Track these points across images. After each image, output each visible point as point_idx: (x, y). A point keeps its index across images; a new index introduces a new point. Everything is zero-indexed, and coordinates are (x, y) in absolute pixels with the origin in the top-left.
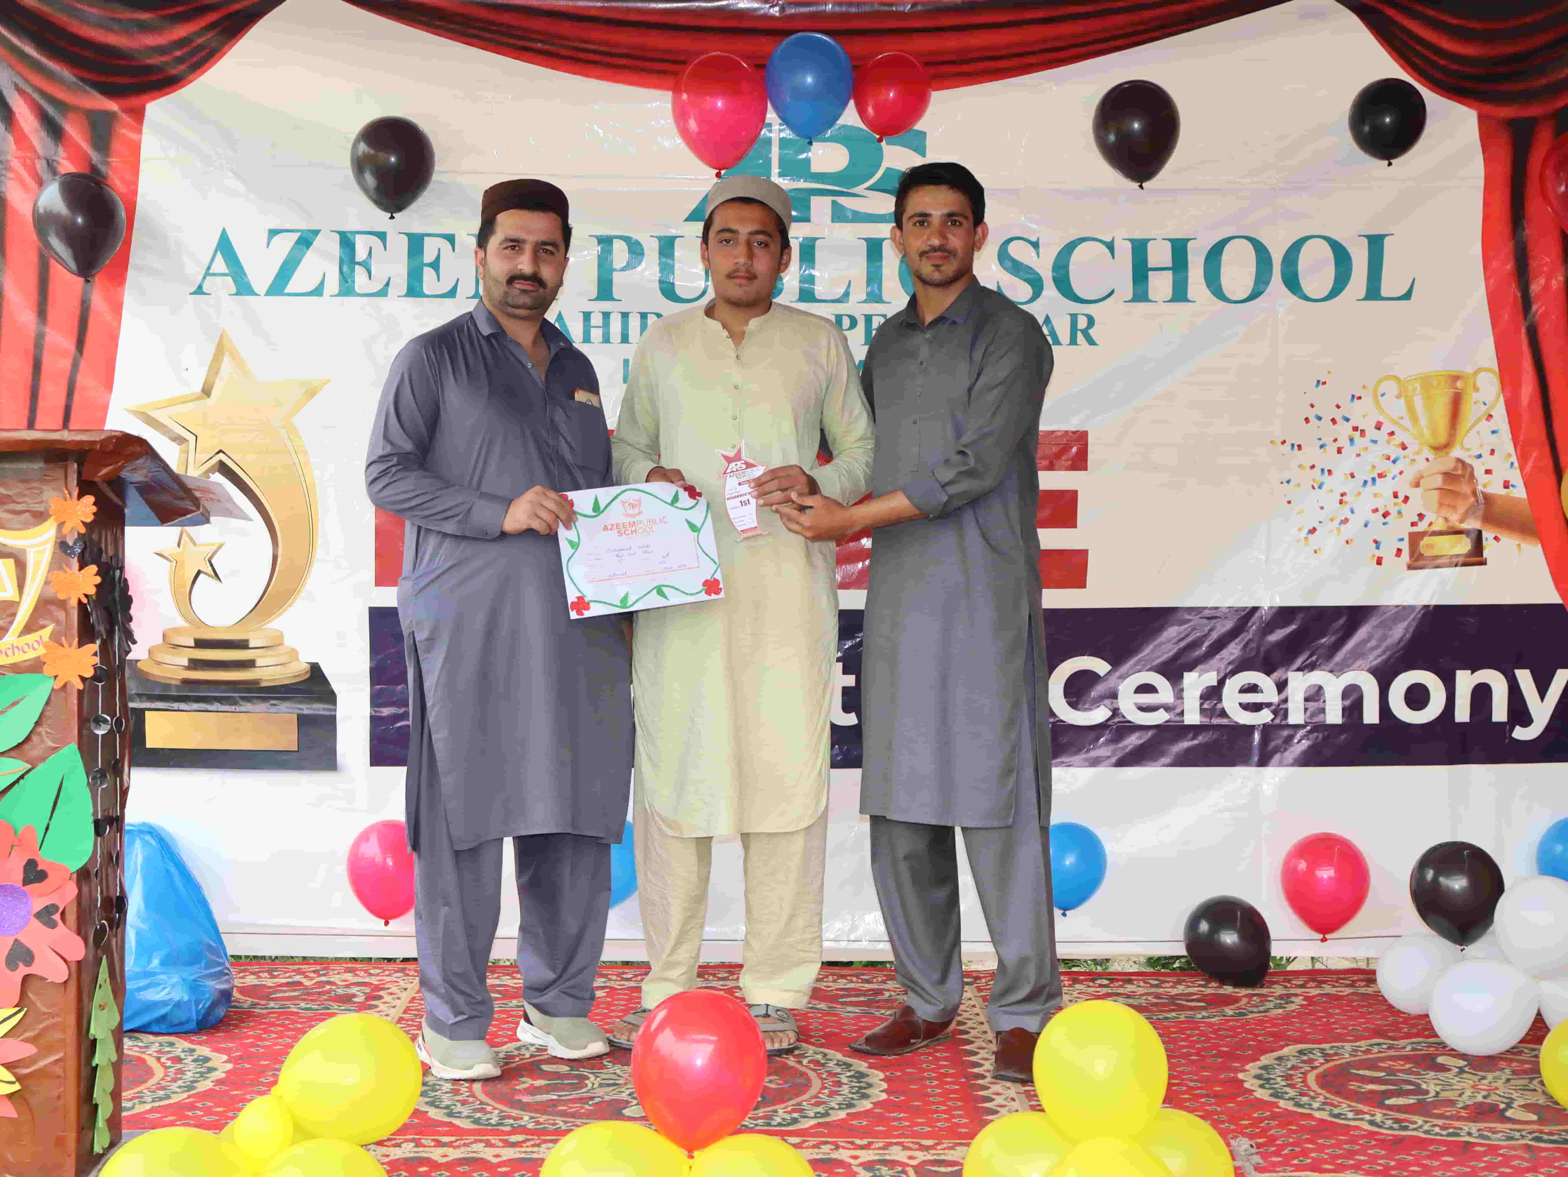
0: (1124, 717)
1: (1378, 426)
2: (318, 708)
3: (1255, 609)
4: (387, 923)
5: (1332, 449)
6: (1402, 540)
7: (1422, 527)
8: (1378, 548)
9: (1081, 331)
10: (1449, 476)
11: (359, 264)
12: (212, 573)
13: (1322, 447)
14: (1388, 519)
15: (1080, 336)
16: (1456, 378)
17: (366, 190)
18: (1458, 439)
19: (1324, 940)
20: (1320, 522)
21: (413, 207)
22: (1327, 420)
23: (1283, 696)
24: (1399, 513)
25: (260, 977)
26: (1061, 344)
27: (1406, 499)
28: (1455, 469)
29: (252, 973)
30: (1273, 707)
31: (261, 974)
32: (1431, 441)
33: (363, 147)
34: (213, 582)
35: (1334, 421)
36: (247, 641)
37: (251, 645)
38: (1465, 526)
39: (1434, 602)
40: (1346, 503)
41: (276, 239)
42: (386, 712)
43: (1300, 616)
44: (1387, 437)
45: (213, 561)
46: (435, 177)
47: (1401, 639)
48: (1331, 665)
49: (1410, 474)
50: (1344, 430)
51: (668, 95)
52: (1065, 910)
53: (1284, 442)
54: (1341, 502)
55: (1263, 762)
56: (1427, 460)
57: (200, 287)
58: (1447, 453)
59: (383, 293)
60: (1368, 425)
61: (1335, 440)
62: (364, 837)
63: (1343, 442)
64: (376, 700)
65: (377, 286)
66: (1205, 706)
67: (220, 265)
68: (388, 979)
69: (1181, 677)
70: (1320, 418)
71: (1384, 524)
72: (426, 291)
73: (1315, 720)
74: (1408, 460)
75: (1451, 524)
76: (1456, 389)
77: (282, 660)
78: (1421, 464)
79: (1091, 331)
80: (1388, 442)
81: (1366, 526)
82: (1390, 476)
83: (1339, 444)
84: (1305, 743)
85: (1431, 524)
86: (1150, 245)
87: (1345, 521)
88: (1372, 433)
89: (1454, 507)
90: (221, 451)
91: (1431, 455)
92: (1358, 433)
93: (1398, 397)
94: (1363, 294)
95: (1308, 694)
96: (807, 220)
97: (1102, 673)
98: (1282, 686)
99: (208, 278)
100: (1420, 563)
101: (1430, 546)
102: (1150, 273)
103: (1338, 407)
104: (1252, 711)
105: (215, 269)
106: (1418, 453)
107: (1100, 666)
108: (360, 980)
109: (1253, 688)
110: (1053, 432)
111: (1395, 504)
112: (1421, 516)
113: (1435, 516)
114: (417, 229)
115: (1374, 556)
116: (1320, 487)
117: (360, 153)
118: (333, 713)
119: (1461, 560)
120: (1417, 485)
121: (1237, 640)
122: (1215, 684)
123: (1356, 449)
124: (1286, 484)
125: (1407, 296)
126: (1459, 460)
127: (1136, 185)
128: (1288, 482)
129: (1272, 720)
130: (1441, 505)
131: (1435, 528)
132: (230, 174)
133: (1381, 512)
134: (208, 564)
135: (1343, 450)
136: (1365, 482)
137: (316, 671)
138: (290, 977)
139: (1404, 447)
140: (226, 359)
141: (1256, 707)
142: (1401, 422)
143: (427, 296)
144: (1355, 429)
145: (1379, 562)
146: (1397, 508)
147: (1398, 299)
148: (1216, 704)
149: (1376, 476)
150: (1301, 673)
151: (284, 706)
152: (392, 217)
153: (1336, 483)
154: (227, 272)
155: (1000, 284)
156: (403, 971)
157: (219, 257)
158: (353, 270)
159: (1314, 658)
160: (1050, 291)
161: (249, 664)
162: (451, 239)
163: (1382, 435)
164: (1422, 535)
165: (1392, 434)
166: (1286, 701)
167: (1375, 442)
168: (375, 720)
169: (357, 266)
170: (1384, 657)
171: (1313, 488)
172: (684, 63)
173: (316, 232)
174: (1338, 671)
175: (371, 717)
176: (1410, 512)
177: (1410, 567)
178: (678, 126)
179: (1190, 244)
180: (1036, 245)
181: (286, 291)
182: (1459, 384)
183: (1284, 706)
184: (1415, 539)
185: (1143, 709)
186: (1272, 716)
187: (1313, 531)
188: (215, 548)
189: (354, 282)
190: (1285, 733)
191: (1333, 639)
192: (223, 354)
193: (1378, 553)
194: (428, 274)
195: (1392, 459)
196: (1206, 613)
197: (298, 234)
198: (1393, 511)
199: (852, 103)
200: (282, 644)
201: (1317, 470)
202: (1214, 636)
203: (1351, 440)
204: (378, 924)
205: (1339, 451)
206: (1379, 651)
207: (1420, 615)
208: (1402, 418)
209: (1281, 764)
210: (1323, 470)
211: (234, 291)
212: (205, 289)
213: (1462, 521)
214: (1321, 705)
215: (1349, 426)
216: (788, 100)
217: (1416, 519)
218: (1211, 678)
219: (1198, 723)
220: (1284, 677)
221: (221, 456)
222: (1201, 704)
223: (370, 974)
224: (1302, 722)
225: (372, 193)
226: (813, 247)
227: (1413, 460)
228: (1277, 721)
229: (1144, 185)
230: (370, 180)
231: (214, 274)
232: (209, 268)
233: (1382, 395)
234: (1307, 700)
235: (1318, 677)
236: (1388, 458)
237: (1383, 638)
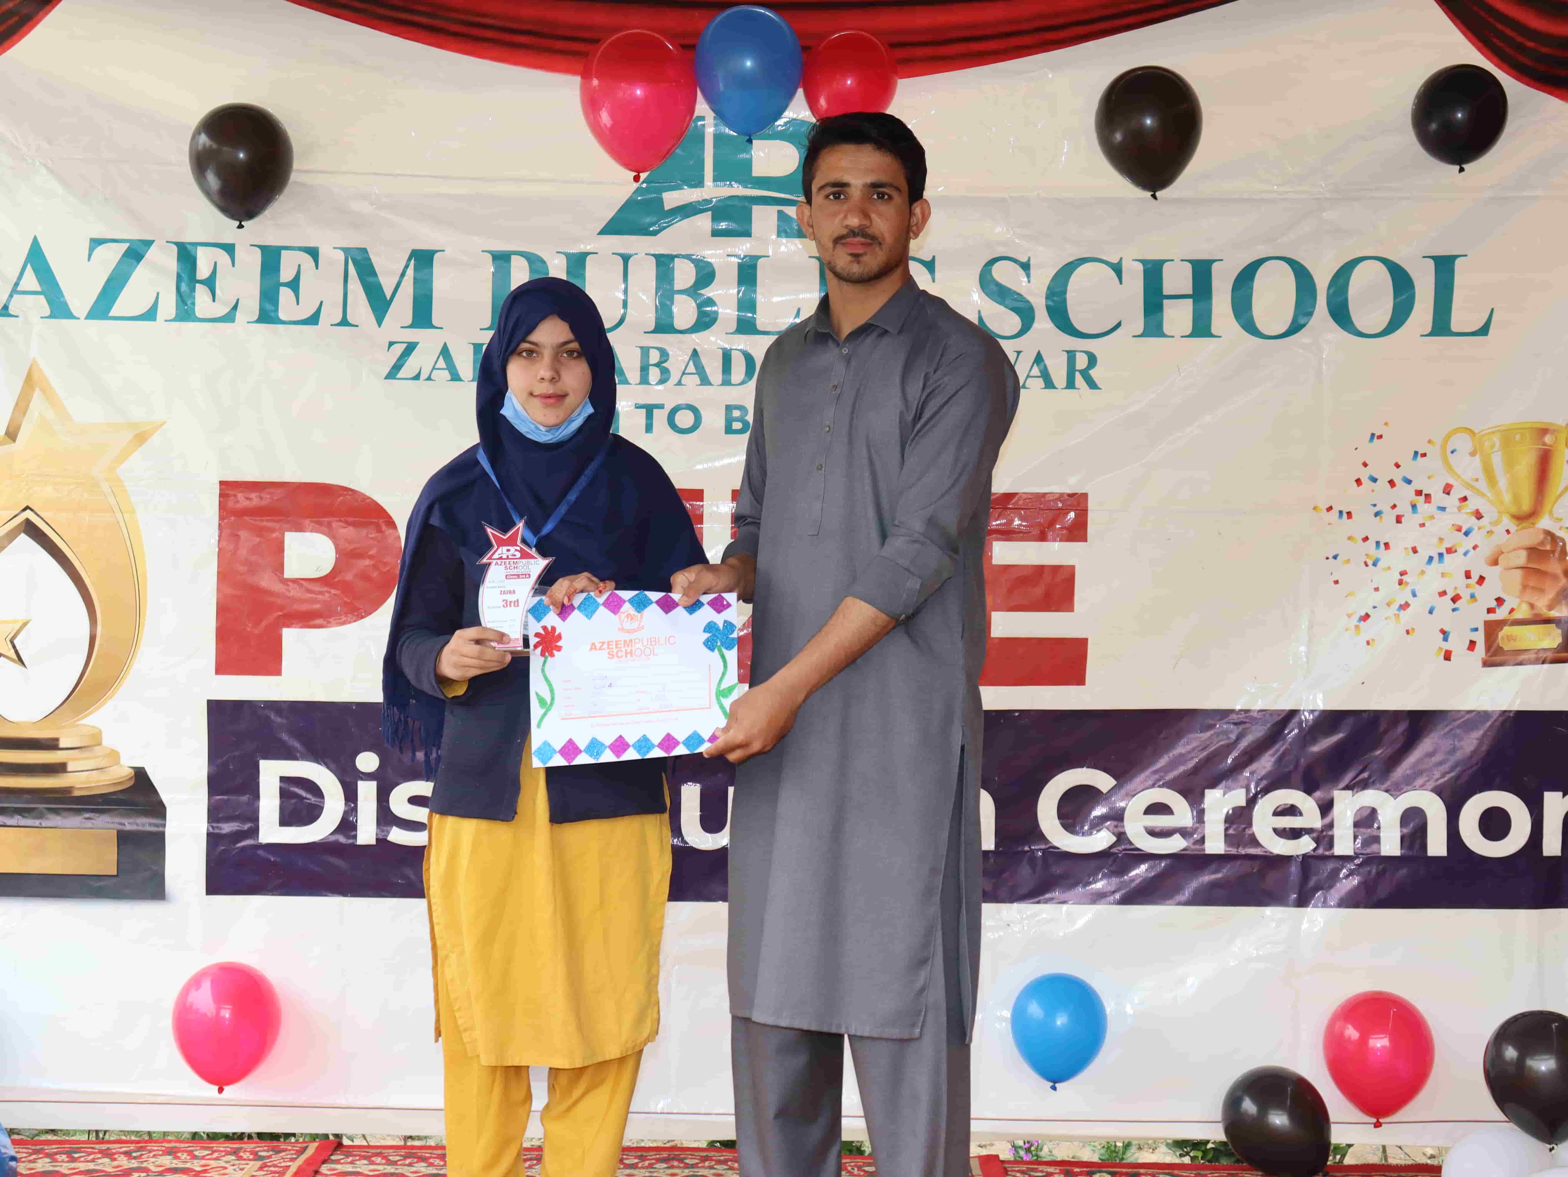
0: (1131, 843)
1: (1448, 489)
2: (142, 824)
3: (1292, 714)
4: (221, 1090)
5: (1390, 516)
6: (1476, 629)
7: (1501, 614)
8: (1445, 639)
9: (1081, 372)
10: (1534, 552)
11: (201, 282)
12: (15, 657)
13: (1377, 514)
14: (1458, 604)
15: (1079, 380)
16: (1544, 431)
17: (207, 193)
18: (1547, 507)
19: (1378, 1125)
20: (1375, 607)
21: (268, 212)
22: (1383, 483)
23: (1327, 820)
24: (1473, 596)
25: (55, 1161)
26: (1055, 388)
27: (1481, 580)
28: (1542, 543)
29: (47, 1155)
30: (1315, 835)
31: (58, 1157)
32: (1514, 510)
33: (203, 139)
34: (17, 667)
35: (1392, 483)
36: (57, 740)
37: (62, 745)
38: (1554, 614)
39: (1516, 707)
40: (1407, 583)
41: (100, 250)
42: (227, 828)
43: (1350, 721)
44: (1457, 503)
45: (16, 642)
46: (294, 177)
47: (1474, 752)
48: (1388, 783)
49: (1486, 551)
50: (1404, 494)
51: (577, 80)
52: (1055, 1082)
53: (1330, 509)
54: (1401, 582)
55: (1302, 902)
56: (1508, 532)
57: (6, 307)
58: (1533, 524)
59: (229, 317)
60: (1435, 489)
61: (1394, 507)
62: (196, 982)
63: (1404, 508)
64: (214, 814)
65: (221, 310)
66: (1231, 831)
67: (30, 281)
68: (213, 1163)
69: (1202, 795)
70: (1374, 480)
71: (1454, 610)
72: (282, 315)
73: (1368, 851)
74: (1484, 531)
75: (1536, 612)
76: (1544, 444)
77: (102, 763)
78: (1500, 538)
79: (1093, 373)
80: (1459, 509)
81: (1431, 612)
82: (1461, 551)
83: (1397, 511)
84: (1355, 881)
85: (1512, 610)
86: (1166, 267)
87: (1405, 606)
88: (1438, 497)
89: (1542, 591)
90: (27, 508)
91: (1513, 527)
92: (1422, 498)
93: (1473, 454)
94: (1428, 329)
95: (1358, 818)
96: (747, 234)
97: (1105, 790)
98: (1326, 808)
99: (15, 296)
100: (1498, 659)
101: (1510, 638)
102: (1166, 302)
103: (1397, 466)
104: (1289, 839)
105: (24, 286)
106: (1496, 523)
107: (1103, 781)
108: (181, 1165)
109: (1292, 811)
110: (1045, 494)
111: (1468, 586)
112: (1500, 601)
113: (1518, 600)
114: (272, 239)
115: (1441, 649)
116: (1375, 564)
117: (200, 147)
118: (161, 829)
119: (1549, 655)
120: (1495, 563)
121: (1271, 752)
122: (1244, 804)
123: (1418, 518)
124: (1331, 560)
125: (1484, 331)
126: (1548, 533)
127: (1148, 194)
128: (1335, 557)
129: (1315, 850)
130: (1525, 587)
131: (1518, 615)
132: (44, 171)
133: (1451, 594)
134: (10, 646)
135: (1403, 519)
136: (1431, 559)
137: (141, 776)
138: (93, 1160)
139: (1479, 516)
140: (37, 395)
141: (1295, 834)
142: (1476, 485)
143: (284, 322)
144: (1419, 493)
145: (1448, 656)
146: (1470, 591)
147: (1473, 334)
148: (1244, 829)
149: (1444, 551)
150: (1350, 792)
151: (102, 820)
152: (241, 226)
153: (1395, 560)
154: (39, 289)
155: (983, 314)
156: (235, 1152)
157: (29, 271)
158: (193, 290)
159: (1365, 775)
160: (1043, 323)
161: (59, 768)
162: (313, 253)
163: (1451, 501)
164: (1501, 624)
165: (1464, 499)
166: (1331, 826)
167: (1443, 509)
168: (213, 839)
169: (197, 285)
170: (1453, 774)
171: (1366, 565)
172: (596, 41)
173: (148, 243)
174: (1395, 790)
175: (209, 835)
176: (1487, 596)
177: (1486, 664)
178: (587, 117)
179: (1215, 266)
180: (1026, 267)
181: (111, 314)
182: (1548, 439)
183: (1330, 833)
184: (1492, 629)
185: (1153, 833)
186: (1314, 845)
187: (1366, 617)
188: (17, 627)
189: (193, 304)
190: (1330, 866)
191: (1389, 751)
192: (34, 390)
193: (1446, 646)
194: (285, 294)
195: (1463, 530)
196: (1234, 717)
197: (128, 244)
198: (1465, 595)
199: (800, 92)
200: (100, 744)
201: (1371, 543)
202: (1244, 744)
203: (1414, 506)
204: (211, 1090)
205: (1399, 520)
206: (1446, 767)
207: (1498, 723)
208: (1477, 480)
209: (1325, 904)
210: (1378, 543)
211: (48, 313)
212: (12, 310)
213: (1550, 608)
214: (1375, 833)
215: (1410, 490)
216: (721, 87)
217: (1494, 604)
218: (1238, 797)
219: (1223, 852)
220: (1328, 797)
221: (28, 514)
222: (1226, 829)
223: (194, 1157)
224: (1350, 853)
225: (216, 197)
226: (754, 267)
227: (1490, 532)
228: (1320, 851)
229: (1158, 194)
230: (213, 180)
231: (24, 293)
232: (17, 284)
233: (1452, 452)
234: (1357, 825)
235: (1370, 797)
236: (1459, 529)
237: (1453, 750)
